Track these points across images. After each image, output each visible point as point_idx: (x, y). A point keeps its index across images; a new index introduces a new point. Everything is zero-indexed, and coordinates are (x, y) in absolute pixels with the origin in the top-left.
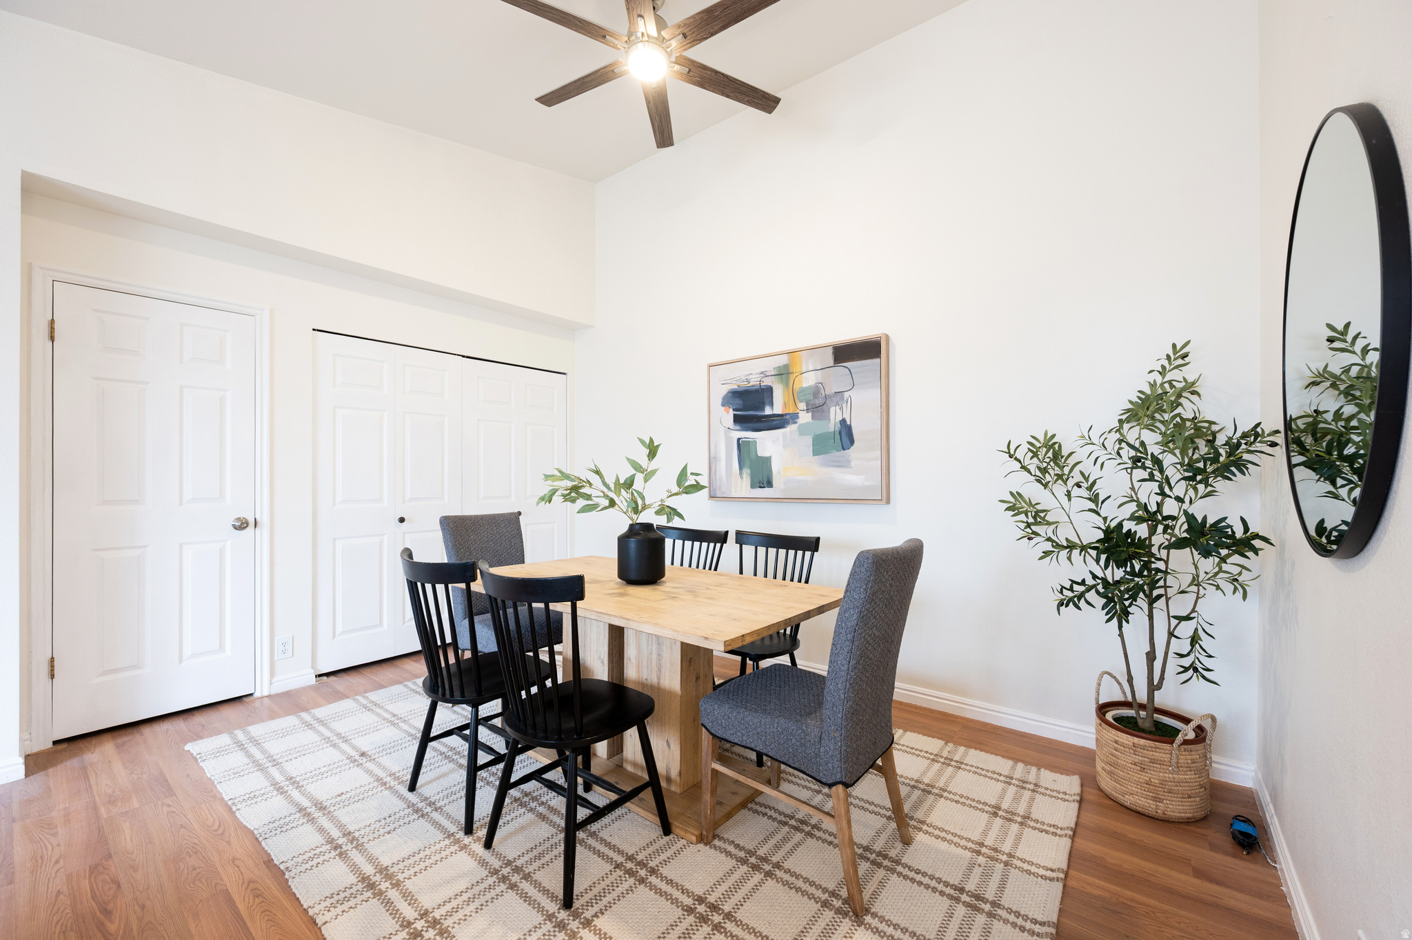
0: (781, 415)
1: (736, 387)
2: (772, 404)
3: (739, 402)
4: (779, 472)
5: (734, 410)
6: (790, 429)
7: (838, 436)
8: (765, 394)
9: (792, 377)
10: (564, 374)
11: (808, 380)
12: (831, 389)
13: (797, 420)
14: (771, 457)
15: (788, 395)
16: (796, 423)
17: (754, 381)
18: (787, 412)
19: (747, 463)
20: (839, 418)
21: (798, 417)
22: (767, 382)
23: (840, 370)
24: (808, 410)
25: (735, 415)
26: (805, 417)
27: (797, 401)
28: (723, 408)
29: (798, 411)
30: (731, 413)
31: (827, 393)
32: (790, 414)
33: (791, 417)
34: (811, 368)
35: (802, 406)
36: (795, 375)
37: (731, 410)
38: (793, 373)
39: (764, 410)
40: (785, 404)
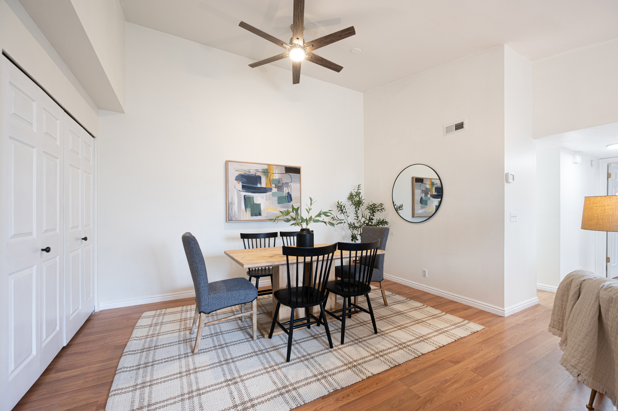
0: (265, 188)
1: (243, 173)
2: (261, 183)
3: (245, 180)
4: (264, 210)
5: (242, 183)
6: (268, 194)
7: (287, 198)
8: (258, 179)
9: (269, 174)
10: (93, 137)
11: (276, 177)
12: (284, 181)
13: (272, 191)
14: (260, 204)
15: (268, 181)
16: (271, 191)
17: (252, 172)
18: (267, 187)
19: (249, 205)
20: (287, 192)
21: (272, 190)
22: (258, 174)
23: (287, 175)
24: (276, 187)
25: (242, 185)
26: (275, 190)
27: (271, 184)
28: (236, 181)
29: (272, 187)
30: (241, 184)
31: (283, 182)
32: (268, 188)
33: (269, 189)
34: (277, 172)
35: (274, 185)
36: (271, 174)
37: (241, 183)
38: (270, 173)
39: (257, 185)
40: (266, 184)
